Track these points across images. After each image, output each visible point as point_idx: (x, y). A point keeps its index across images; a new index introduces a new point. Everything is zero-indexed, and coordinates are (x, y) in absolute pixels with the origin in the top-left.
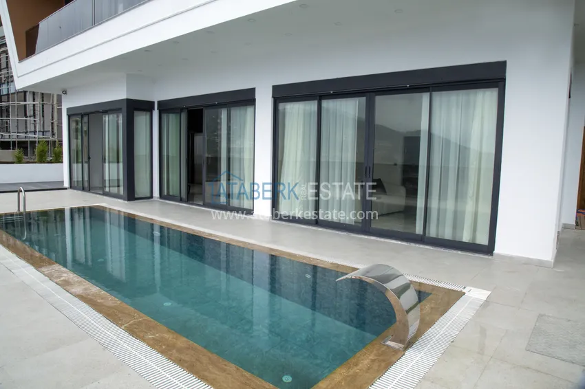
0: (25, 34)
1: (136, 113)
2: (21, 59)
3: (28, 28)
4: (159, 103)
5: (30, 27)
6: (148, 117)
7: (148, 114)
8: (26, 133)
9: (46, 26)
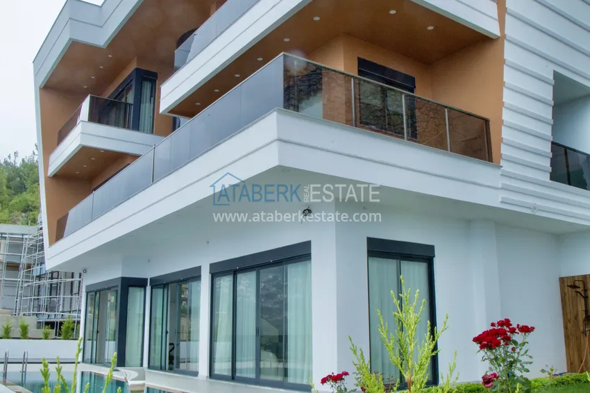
0: (56, 224)
1: (131, 289)
2: (51, 243)
3: (59, 218)
4: (151, 279)
5: (61, 216)
6: (143, 293)
7: (143, 289)
8: (70, 312)
9: (74, 213)
